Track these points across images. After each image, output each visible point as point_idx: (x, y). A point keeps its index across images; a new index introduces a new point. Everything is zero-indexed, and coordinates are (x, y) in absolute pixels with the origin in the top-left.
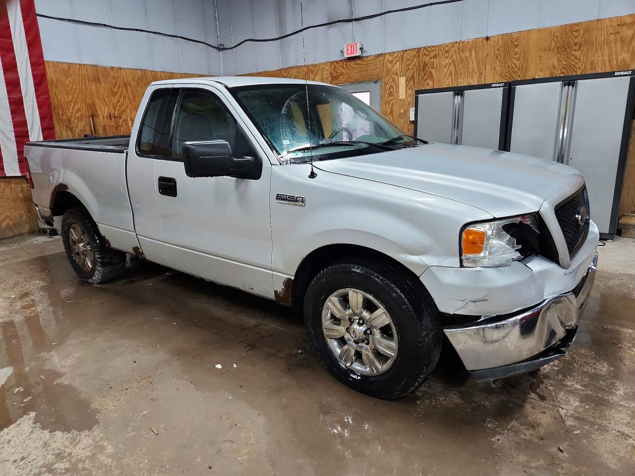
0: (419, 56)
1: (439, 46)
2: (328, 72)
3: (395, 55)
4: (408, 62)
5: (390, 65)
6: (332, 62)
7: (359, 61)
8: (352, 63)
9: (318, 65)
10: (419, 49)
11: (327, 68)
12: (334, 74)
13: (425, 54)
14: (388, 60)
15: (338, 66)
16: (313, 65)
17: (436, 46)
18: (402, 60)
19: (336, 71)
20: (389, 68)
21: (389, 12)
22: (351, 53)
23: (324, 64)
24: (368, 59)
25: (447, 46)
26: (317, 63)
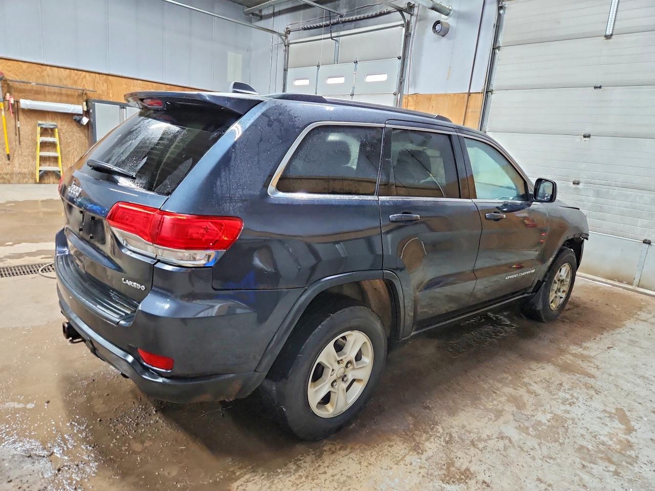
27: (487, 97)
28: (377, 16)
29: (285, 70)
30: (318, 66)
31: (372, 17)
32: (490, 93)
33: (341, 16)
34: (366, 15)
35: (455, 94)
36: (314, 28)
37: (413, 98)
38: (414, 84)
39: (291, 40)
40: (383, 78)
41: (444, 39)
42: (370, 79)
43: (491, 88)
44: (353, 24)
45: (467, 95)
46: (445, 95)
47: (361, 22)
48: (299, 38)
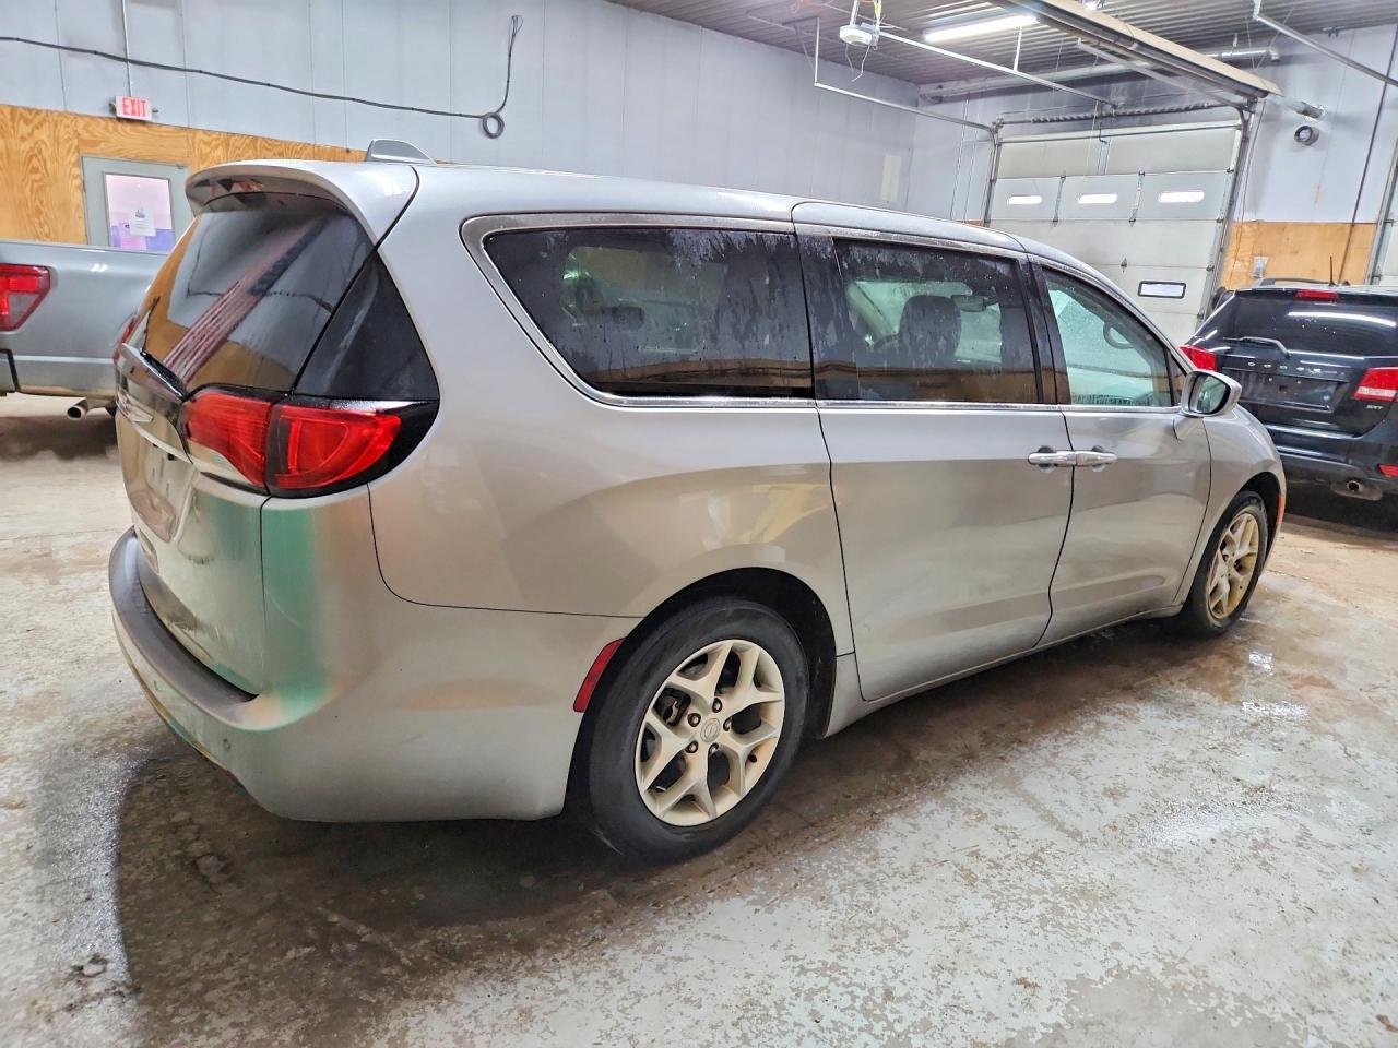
0: (255, 148)
1: (286, 142)
2: (67, 130)
3: (214, 136)
4: (238, 151)
5: (206, 149)
6: (80, 116)
7: (141, 128)
8: (128, 127)
9: (43, 114)
10: (255, 139)
11: (66, 122)
12: (86, 136)
13: (265, 147)
14: (202, 140)
15: (94, 125)
16: (30, 110)
17: (282, 142)
18: (228, 145)
19: (88, 132)
20: (204, 152)
21: (201, 72)
22: (133, 113)
23: (60, 114)
24: (163, 129)
25: (297, 145)
26: (39, 108)
27: (1384, 228)
28: (1187, 109)
29: (992, 182)
30: (1063, 177)
31: (1179, 110)
32: (1389, 225)
33: (1114, 107)
34: (1167, 107)
35: (1328, 224)
36: (1059, 121)
37: (1251, 226)
38: (1255, 207)
39: (1006, 137)
40: (1195, 196)
41: (1309, 150)
42: (1168, 198)
43: (1390, 218)
44: (1138, 119)
45: (1348, 228)
46: (1309, 224)
47: (1154, 118)
48: (1023, 135)
